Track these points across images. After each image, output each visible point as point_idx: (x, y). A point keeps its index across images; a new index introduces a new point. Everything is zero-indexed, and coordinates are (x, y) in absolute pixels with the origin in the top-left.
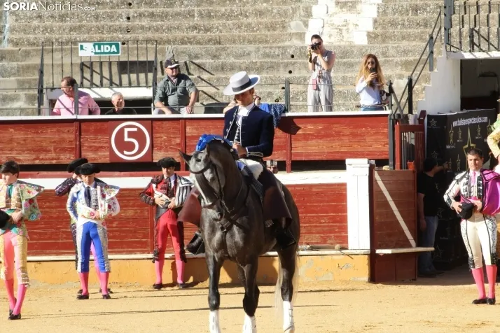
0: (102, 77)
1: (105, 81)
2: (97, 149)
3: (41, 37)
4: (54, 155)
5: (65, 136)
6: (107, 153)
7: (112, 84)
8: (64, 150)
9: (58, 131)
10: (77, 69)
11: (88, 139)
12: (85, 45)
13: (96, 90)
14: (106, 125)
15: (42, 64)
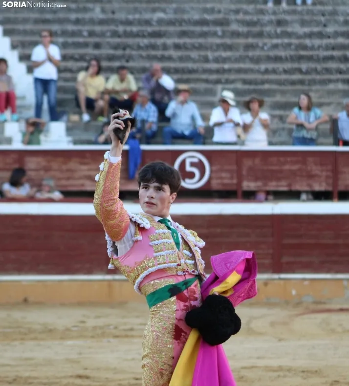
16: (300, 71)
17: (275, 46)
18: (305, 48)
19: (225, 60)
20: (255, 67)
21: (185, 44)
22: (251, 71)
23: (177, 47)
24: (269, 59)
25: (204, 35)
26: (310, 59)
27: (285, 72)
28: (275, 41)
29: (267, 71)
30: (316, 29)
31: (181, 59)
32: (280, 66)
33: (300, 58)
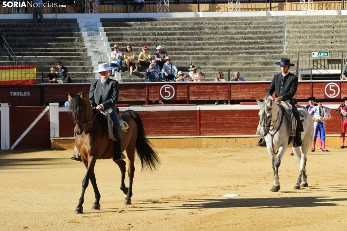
0: (321, 65)
1: (322, 67)
2: (319, 94)
3: (298, 50)
4: (302, 96)
5: (307, 88)
6: (323, 95)
7: (325, 68)
8: (306, 94)
9: (304, 87)
10: (311, 62)
11: (316, 89)
12: (315, 53)
13: (319, 70)
14: (322, 84)
15: (298, 61)
16: (229, 49)
17: (221, 38)
18: (234, 39)
19: (198, 45)
20: (210, 47)
21: (182, 38)
22: (208, 49)
23: (179, 39)
24: (217, 44)
25: (192, 34)
26: (235, 43)
27: (222, 49)
28: (221, 36)
29: (214, 49)
30: (240, 31)
31: (179, 45)
32: (221, 47)
33: (230, 43)
